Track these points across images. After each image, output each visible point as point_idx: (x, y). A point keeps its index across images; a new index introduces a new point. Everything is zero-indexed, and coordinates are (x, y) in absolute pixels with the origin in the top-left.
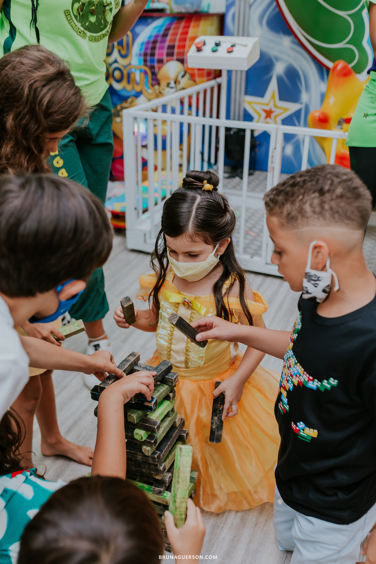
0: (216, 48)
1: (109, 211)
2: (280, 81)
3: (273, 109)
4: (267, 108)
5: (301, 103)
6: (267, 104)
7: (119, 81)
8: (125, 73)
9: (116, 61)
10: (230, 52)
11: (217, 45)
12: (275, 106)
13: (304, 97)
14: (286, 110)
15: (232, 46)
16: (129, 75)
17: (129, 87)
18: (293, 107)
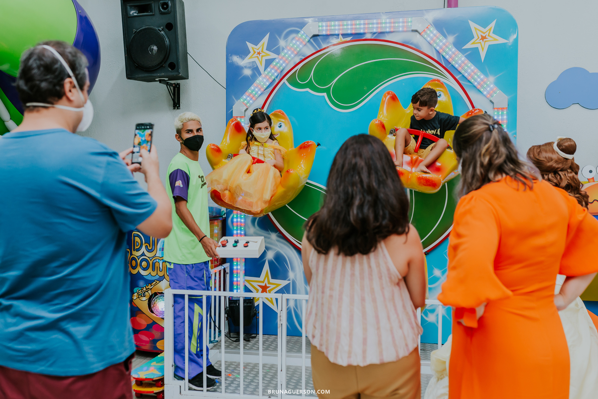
0: (236, 244)
1: (134, 378)
2: (271, 263)
3: (268, 285)
4: (263, 285)
5: (289, 280)
6: (263, 282)
7: (145, 269)
8: (151, 263)
9: (143, 254)
10: (246, 246)
11: (236, 242)
12: (269, 283)
13: (291, 275)
14: (278, 285)
15: (246, 243)
16: (154, 264)
17: (154, 273)
18: (283, 283)
